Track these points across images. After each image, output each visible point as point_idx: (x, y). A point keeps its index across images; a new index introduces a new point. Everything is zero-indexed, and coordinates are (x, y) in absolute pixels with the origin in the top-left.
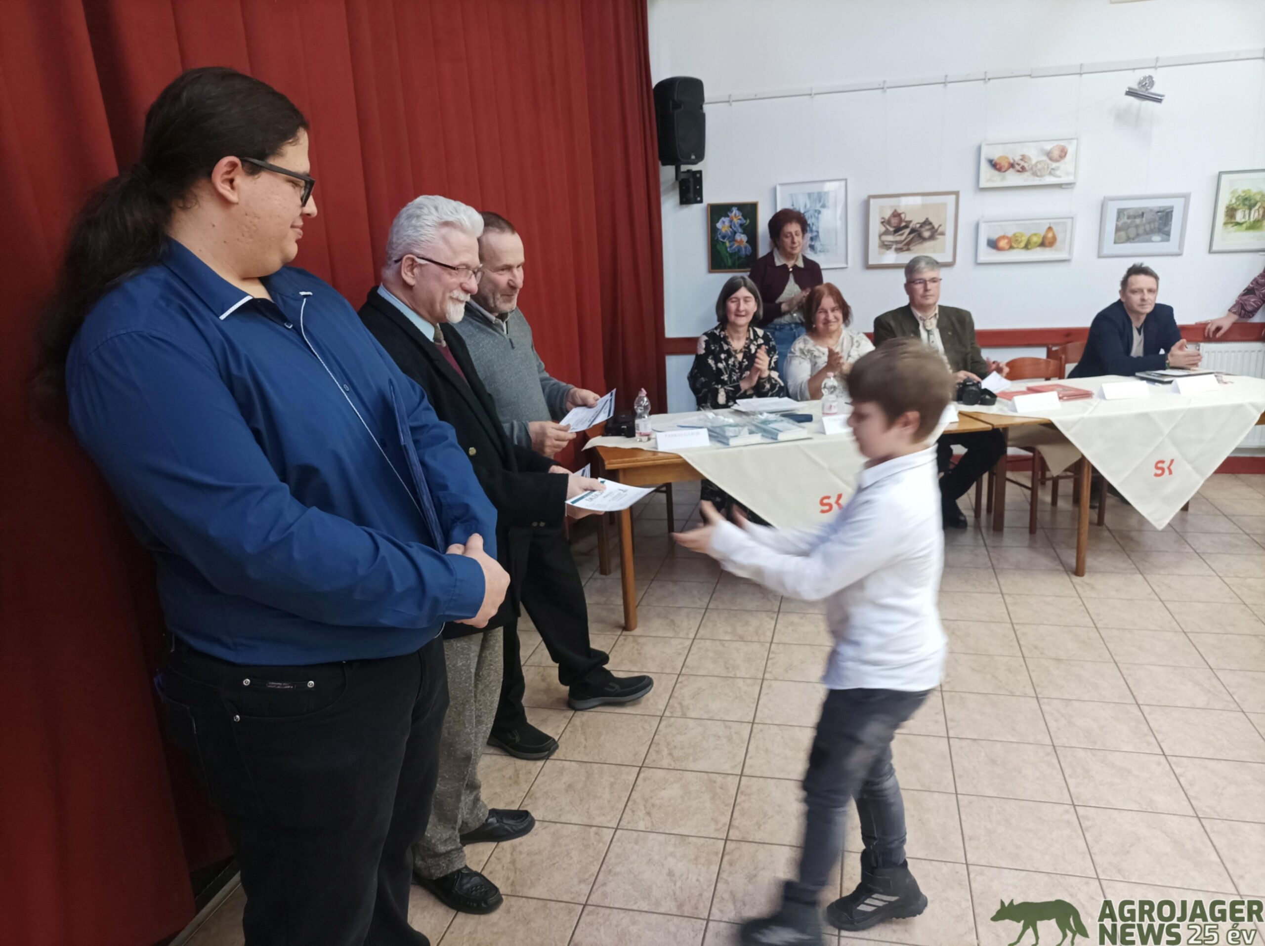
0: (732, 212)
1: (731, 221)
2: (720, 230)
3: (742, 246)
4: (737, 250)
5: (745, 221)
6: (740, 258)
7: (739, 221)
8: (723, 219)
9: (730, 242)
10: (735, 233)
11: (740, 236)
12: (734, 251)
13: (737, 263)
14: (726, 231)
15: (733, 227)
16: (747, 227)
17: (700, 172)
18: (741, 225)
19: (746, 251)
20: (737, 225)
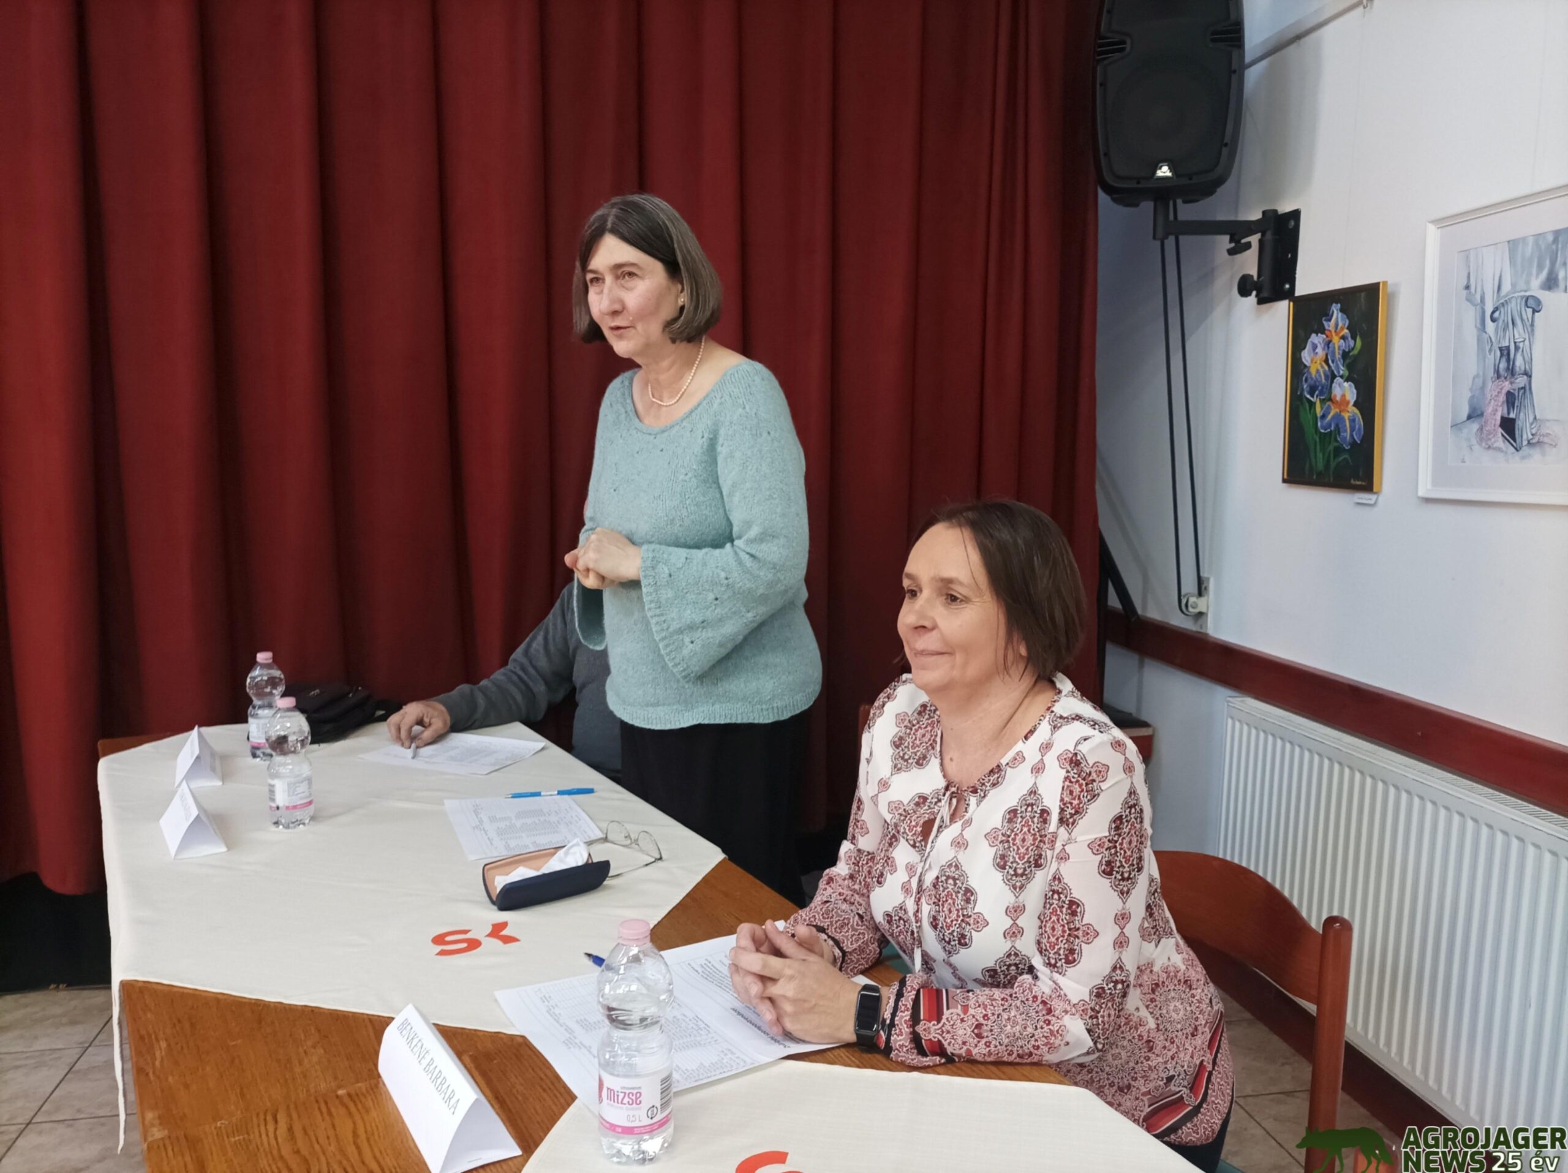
0: (1330, 320)
1: (1328, 344)
2: (1310, 367)
3: (1346, 416)
4: (1332, 428)
5: (1352, 343)
6: (1338, 450)
7: (1342, 341)
8: (1316, 339)
9: (1323, 402)
10: (1334, 377)
11: (1339, 385)
12: (1329, 430)
13: (1333, 464)
14: (1318, 371)
15: (1330, 362)
16: (1356, 357)
17: (1296, 215)
18: (1345, 355)
19: (1352, 429)
20: (1338, 356)
